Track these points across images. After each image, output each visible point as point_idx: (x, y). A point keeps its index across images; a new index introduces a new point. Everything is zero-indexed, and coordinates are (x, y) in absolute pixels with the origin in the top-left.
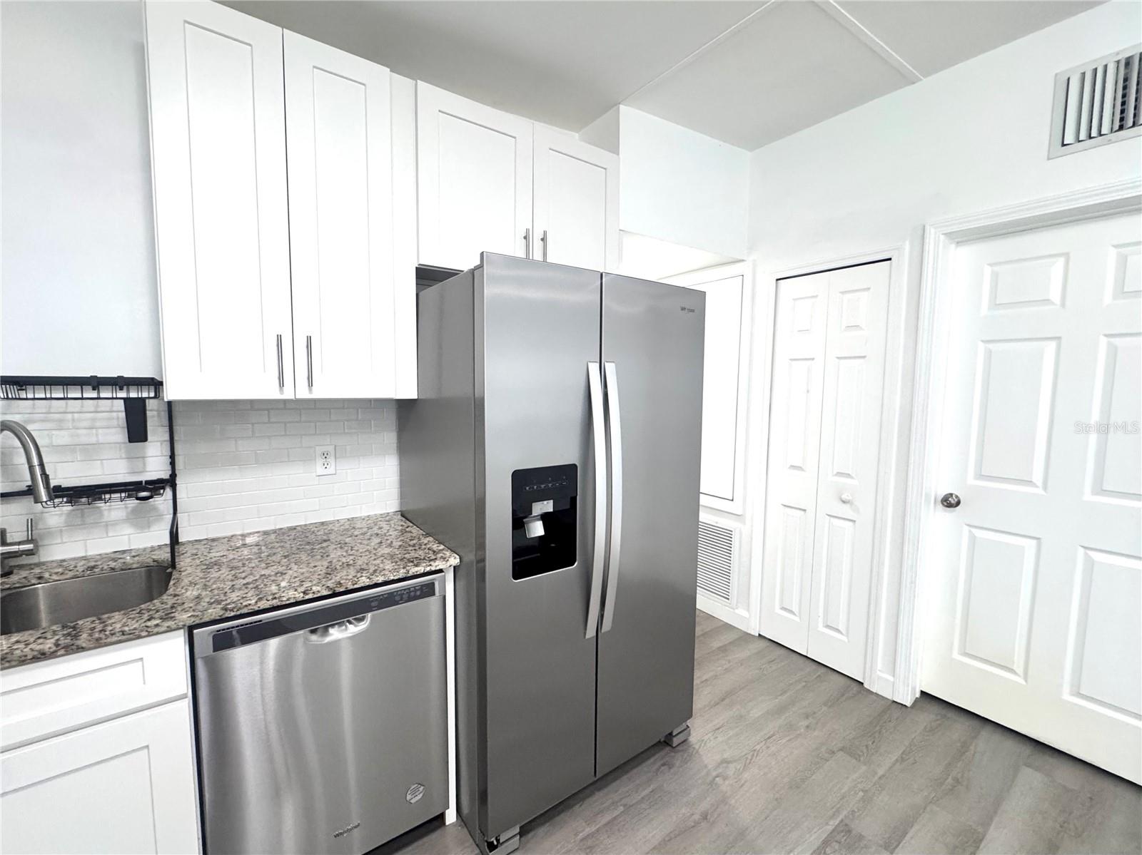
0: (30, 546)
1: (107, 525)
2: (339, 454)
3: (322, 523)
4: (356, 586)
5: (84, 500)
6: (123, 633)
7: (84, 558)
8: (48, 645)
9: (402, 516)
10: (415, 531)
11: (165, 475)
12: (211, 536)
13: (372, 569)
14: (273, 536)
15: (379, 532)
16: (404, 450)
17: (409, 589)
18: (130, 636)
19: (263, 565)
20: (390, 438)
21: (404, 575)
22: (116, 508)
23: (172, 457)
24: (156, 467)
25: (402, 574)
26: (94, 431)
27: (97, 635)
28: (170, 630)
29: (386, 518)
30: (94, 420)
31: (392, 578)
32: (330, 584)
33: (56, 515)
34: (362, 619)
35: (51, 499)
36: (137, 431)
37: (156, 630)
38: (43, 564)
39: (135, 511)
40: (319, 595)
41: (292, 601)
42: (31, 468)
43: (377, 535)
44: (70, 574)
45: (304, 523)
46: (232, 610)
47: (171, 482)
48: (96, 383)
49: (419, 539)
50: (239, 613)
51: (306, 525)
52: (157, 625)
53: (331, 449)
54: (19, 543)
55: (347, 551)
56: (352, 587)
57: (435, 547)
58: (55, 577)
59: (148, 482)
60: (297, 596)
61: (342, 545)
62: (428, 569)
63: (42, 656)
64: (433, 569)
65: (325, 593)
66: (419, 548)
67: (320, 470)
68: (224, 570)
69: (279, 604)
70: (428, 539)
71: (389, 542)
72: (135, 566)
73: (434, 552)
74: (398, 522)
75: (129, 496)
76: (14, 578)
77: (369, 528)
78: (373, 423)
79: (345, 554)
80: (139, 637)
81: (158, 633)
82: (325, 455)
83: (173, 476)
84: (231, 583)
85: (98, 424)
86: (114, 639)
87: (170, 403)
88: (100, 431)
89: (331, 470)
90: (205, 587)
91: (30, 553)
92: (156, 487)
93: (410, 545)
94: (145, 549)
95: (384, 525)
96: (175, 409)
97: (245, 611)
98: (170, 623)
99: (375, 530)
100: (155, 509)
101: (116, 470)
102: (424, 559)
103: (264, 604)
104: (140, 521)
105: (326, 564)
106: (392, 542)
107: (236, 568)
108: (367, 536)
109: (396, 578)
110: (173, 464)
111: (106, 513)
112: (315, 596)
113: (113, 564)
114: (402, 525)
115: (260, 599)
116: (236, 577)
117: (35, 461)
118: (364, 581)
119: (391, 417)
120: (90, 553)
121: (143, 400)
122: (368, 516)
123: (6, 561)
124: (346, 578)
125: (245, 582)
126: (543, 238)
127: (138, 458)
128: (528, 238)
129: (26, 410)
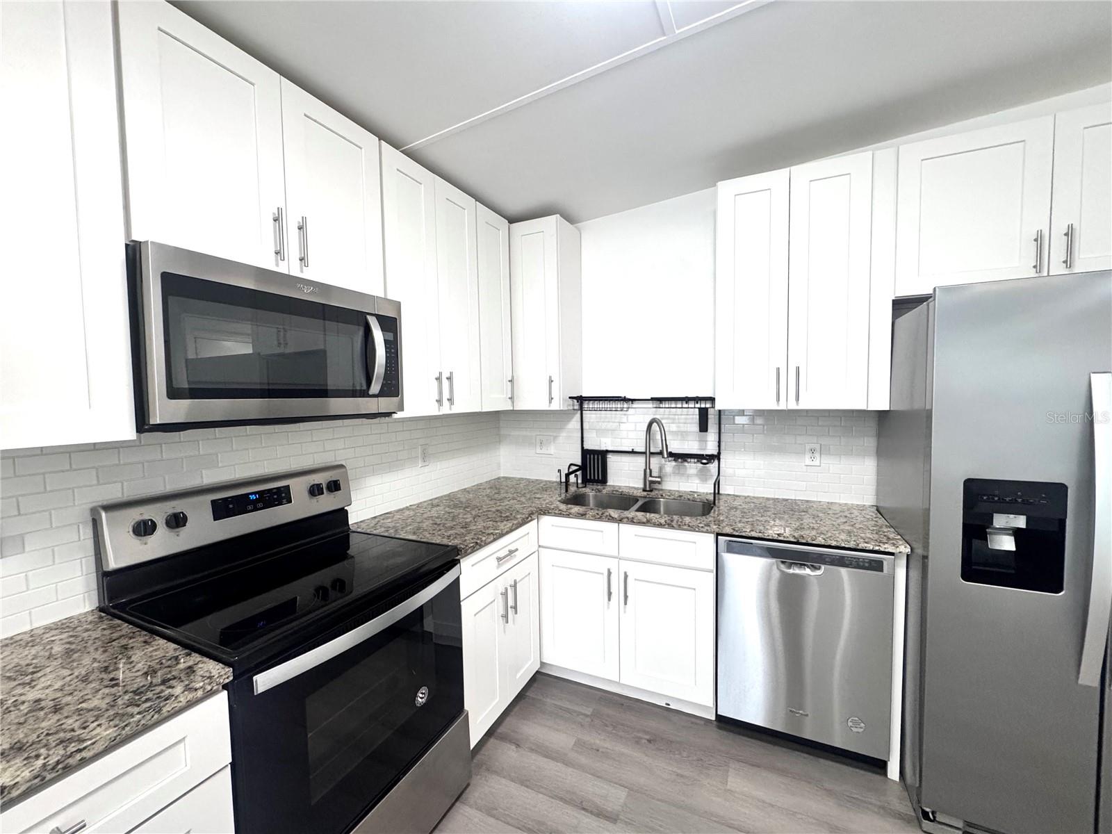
0: (659, 480)
1: (688, 477)
2: (824, 451)
3: (807, 501)
4: (814, 542)
5: (680, 460)
6: (689, 526)
7: (677, 491)
8: (662, 521)
9: (877, 510)
10: (882, 521)
11: (715, 453)
12: (736, 494)
13: (830, 534)
14: (771, 502)
15: (848, 515)
16: (881, 453)
17: (859, 559)
18: (691, 528)
19: (760, 515)
20: (870, 442)
21: (854, 547)
22: (693, 467)
23: (719, 442)
24: (711, 449)
25: (852, 545)
26: (686, 425)
27: (679, 523)
28: (707, 532)
29: (862, 508)
30: (686, 419)
31: (843, 545)
32: (796, 535)
33: (670, 465)
34: (819, 568)
35: (668, 457)
36: (703, 427)
37: (702, 529)
38: (662, 490)
39: (701, 470)
40: (787, 539)
41: (770, 538)
42: (662, 440)
43: (846, 517)
44: (672, 497)
45: (794, 498)
46: (737, 531)
47: (717, 457)
48: (687, 400)
49: (881, 527)
50: (740, 534)
51: (795, 500)
52: (702, 527)
53: (817, 447)
54: (656, 477)
55: (816, 521)
56: (811, 542)
57: (892, 536)
58: (667, 497)
59: (706, 455)
60: (774, 535)
61: (814, 517)
62: (877, 548)
63: (660, 525)
64: (882, 549)
65: (792, 540)
66: (877, 533)
67: (808, 461)
68: (738, 512)
69: (763, 537)
70: (889, 529)
71: (852, 523)
72: (698, 500)
73: (889, 538)
74: (872, 513)
75: (698, 461)
76: (653, 493)
77: (841, 512)
78: (854, 429)
79: (814, 522)
80: (695, 531)
81: (702, 532)
82: (813, 451)
83: (719, 453)
84: (739, 519)
85: (688, 421)
86: (685, 527)
87: (720, 411)
88: (689, 425)
89: (817, 462)
90: (727, 517)
91: (659, 483)
92: (711, 458)
93: (869, 529)
94: (704, 493)
95: (856, 513)
96: (722, 413)
97: (744, 534)
98: (708, 528)
99: (847, 514)
100: (709, 471)
101: (692, 447)
102: (876, 540)
103: (754, 534)
104: (703, 476)
105: (798, 524)
106: (855, 524)
107: (745, 513)
108: (837, 516)
109: (847, 546)
110: (719, 446)
111: (688, 470)
112: (785, 539)
113: (689, 497)
114: (872, 516)
115: (752, 531)
116: (743, 517)
117: (664, 438)
118: (820, 540)
119: (872, 425)
120: (681, 489)
121: (706, 409)
122: (846, 504)
123: (652, 485)
124: (808, 535)
125: (747, 520)
126: (1070, 234)
127: (703, 441)
128: (1039, 239)
129: (662, 413)
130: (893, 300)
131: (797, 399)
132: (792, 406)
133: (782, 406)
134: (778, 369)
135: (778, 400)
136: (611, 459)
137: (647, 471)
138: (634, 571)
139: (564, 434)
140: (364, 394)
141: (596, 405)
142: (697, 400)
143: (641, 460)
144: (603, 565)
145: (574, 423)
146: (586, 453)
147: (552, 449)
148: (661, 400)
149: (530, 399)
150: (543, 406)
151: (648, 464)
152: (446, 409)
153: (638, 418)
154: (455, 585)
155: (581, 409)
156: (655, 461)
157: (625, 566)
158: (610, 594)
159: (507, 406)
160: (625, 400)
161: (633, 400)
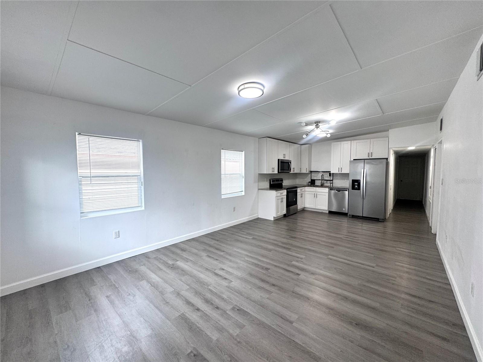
5: (327, 181)
12: (335, 186)
22: (329, 182)
24: (332, 179)
26: (327, 175)
28: (328, 188)
35: (325, 180)
36: (330, 175)
42: (324, 178)
47: (332, 180)
48: (327, 172)
54: (323, 183)
58: (324, 185)
82: (346, 179)
92: (331, 180)
96: (333, 174)
100: (331, 182)
101: (328, 179)
120: (327, 185)
121: (330, 173)
126: (371, 153)
127: (331, 178)
128: (368, 153)
129: (324, 174)
131: (341, 171)
132: (341, 173)
133: (339, 173)
134: (339, 168)
135: (339, 171)
136: (316, 181)
137: (321, 182)
138: (318, 193)
139: (308, 177)
140: (289, 170)
141: (313, 172)
142: (328, 172)
143: (321, 181)
144: (314, 193)
145: (310, 175)
146: (312, 180)
147: (306, 179)
148: (324, 172)
149: (304, 171)
150: (305, 172)
151: (322, 181)
153: (320, 174)
154: (297, 190)
155: (311, 173)
156: (323, 181)
157: (317, 193)
158: (314, 197)
159: (300, 172)
160: (318, 172)
161: (319, 172)
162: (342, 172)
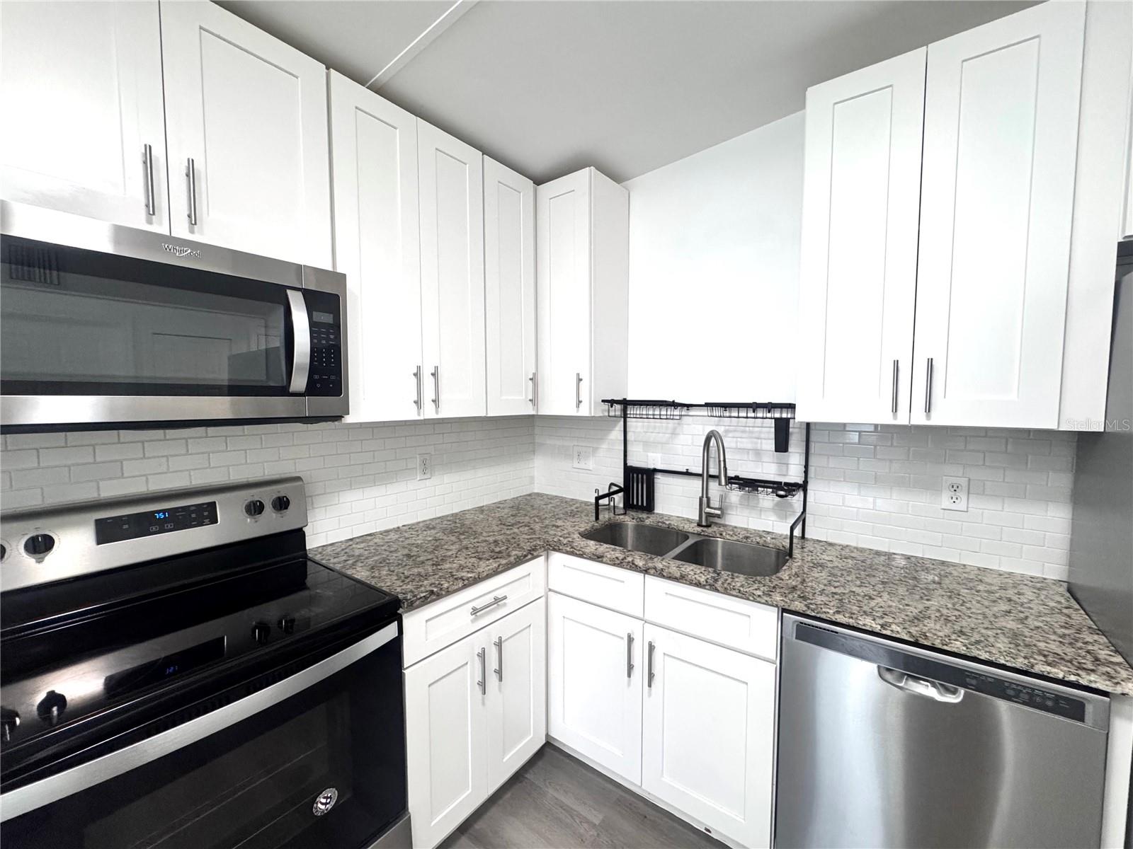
0: (719, 512)
1: (761, 511)
2: (974, 489)
3: (943, 563)
4: (945, 648)
5: (747, 489)
6: (740, 591)
7: (746, 530)
8: (702, 580)
9: (1069, 590)
10: (1079, 617)
11: (800, 481)
12: (830, 540)
13: (976, 637)
14: (883, 558)
15: (1015, 598)
16: (1079, 499)
17: (1033, 690)
18: (743, 596)
19: (858, 583)
20: (1062, 481)
21: (1025, 668)
22: (765, 499)
23: (806, 466)
24: (795, 476)
25: (1020, 663)
26: (759, 441)
27: (725, 585)
28: (766, 603)
29: (1040, 585)
30: (760, 432)
31: (1002, 662)
32: (913, 630)
33: (735, 495)
34: (954, 692)
35: (726, 484)
36: (782, 444)
37: (758, 599)
38: (725, 526)
39: (777, 504)
40: (898, 636)
41: (868, 628)
42: (720, 461)
43: (1010, 600)
44: (735, 538)
45: (921, 556)
46: (813, 610)
47: (803, 487)
48: (755, 406)
49: (1079, 631)
50: (818, 615)
51: (922, 558)
52: (759, 596)
53: (963, 482)
54: (715, 509)
55: (954, 605)
56: (940, 646)
57: (1103, 654)
58: (728, 537)
59: (786, 484)
60: (874, 625)
61: (952, 594)
62: (1073, 678)
63: (698, 585)
64: (1084, 682)
65: (906, 637)
66: (1071, 644)
67: (945, 501)
68: (824, 574)
69: (855, 625)
70: (1096, 637)
71: (1022, 615)
72: (771, 546)
73: (1097, 659)
74: (1059, 597)
75: (773, 492)
76: (710, 530)
77: (1001, 588)
78: (1029, 458)
79: (950, 606)
80: (748, 599)
81: (759, 602)
82: (955, 488)
83: (806, 482)
84: (822, 587)
85: (763, 436)
86: (734, 593)
87: (808, 425)
88: (763, 441)
89: (961, 505)
90: (803, 581)
91: (718, 516)
92: (790, 488)
93: (1055, 633)
94: (781, 535)
95: (1029, 594)
96: (812, 427)
97: (823, 616)
98: (768, 599)
99: (1011, 593)
100: (791, 505)
101: (767, 470)
102: (1070, 662)
103: (840, 618)
104: (781, 511)
105: (921, 607)
106: (1027, 618)
107: (835, 575)
108: (993, 597)
109: (1009, 664)
110: (806, 472)
111: (761, 501)
112: (894, 635)
113: (758, 539)
114: (1059, 602)
115: (838, 612)
116: (830, 584)
117: (722, 459)
118: (957, 646)
119: (1066, 455)
120: (750, 527)
121: (787, 420)
122: (1010, 574)
123: (709, 518)
124: (935, 631)
125: (834, 590)
127: (784, 464)
129: (722, 425)
130: (1120, 244)
131: (928, 409)
132: (919, 419)
133: (902, 419)
134: (896, 364)
135: (895, 409)
136: (660, 480)
137: (705, 500)
138: (664, 643)
139: (604, 446)
140: (284, 391)
141: (644, 411)
142: (770, 407)
143: (697, 484)
144: (623, 626)
145: (617, 433)
146: (629, 471)
147: (591, 464)
148: (726, 406)
149: (558, 403)
150: (569, 410)
151: (706, 489)
152: (429, 412)
153: (697, 427)
154: (394, 649)
155: (625, 417)
156: (713, 485)
157: (652, 634)
158: (630, 667)
159: (529, 411)
160: (674, 405)
161: (689, 406)
162: (938, 419)
